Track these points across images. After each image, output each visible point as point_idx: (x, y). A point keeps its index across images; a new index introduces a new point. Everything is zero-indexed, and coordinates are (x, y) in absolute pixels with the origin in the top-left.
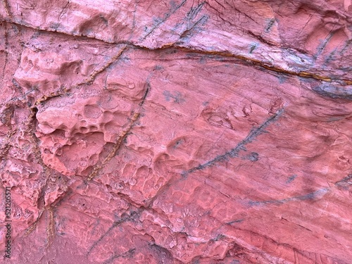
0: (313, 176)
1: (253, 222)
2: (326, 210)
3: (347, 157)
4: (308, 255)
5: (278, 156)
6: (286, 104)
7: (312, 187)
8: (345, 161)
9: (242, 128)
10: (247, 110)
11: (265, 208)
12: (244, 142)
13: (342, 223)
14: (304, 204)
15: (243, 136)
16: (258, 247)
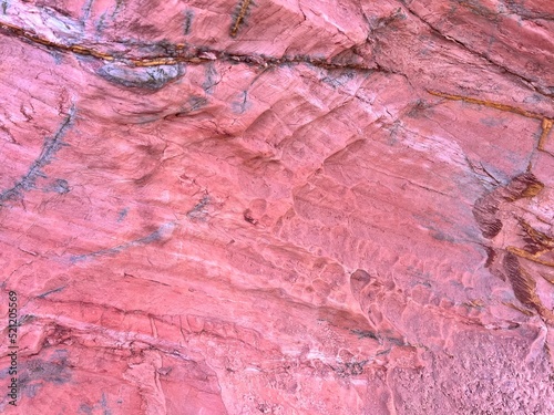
0: (151, 206)
1: (81, 287)
2: (181, 253)
3: (191, 175)
4: (168, 319)
5: (96, 182)
6: (74, 98)
7: (152, 222)
8: (189, 182)
9: (29, 140)
10: (28, 111)
11: (96, 263)
12: (38, 162)
13: (207, 268)
14: (151, 248)
15: (34, 153)
16: (94, 322)
